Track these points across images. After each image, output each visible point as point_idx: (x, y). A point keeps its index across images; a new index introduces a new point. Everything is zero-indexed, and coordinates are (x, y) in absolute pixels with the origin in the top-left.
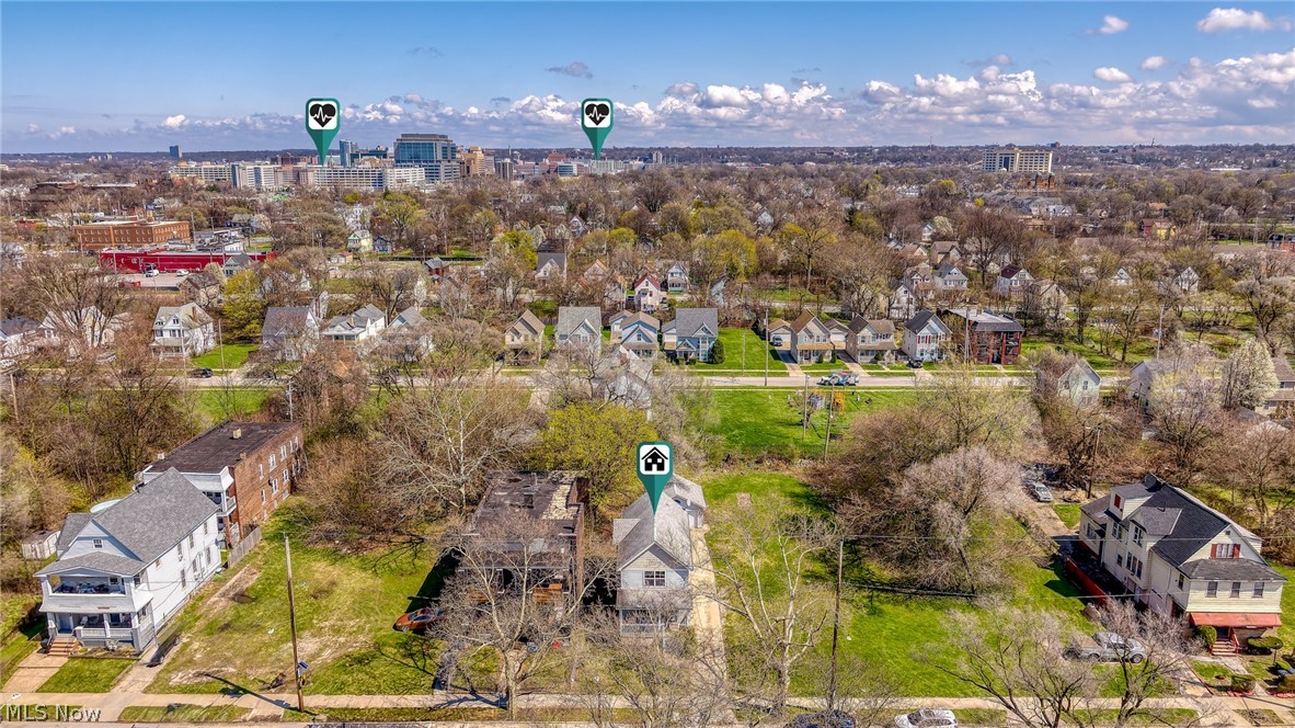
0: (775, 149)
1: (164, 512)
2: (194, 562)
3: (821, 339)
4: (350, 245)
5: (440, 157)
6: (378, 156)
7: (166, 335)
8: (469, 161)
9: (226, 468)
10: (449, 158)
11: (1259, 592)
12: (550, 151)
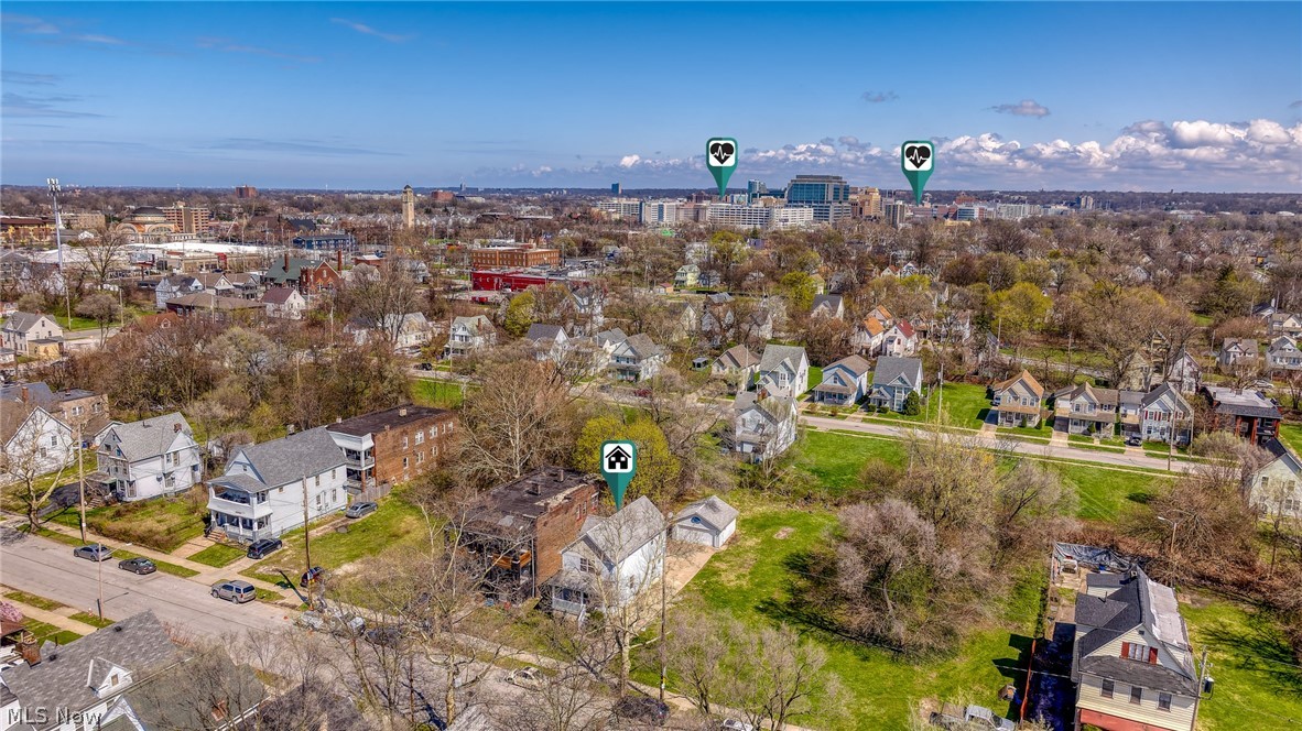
0: (1239, 195)
1: (301, 456)
2: (318, 497)
3: (1028, 402)
4: (678, 278)
5: (830, 199)
6: (775, 196)
7: (457, 339)
8: (863, 203)
9: (370, 435)
10: (841, 199)
11: (1165, 704)
12: (958, 193)
